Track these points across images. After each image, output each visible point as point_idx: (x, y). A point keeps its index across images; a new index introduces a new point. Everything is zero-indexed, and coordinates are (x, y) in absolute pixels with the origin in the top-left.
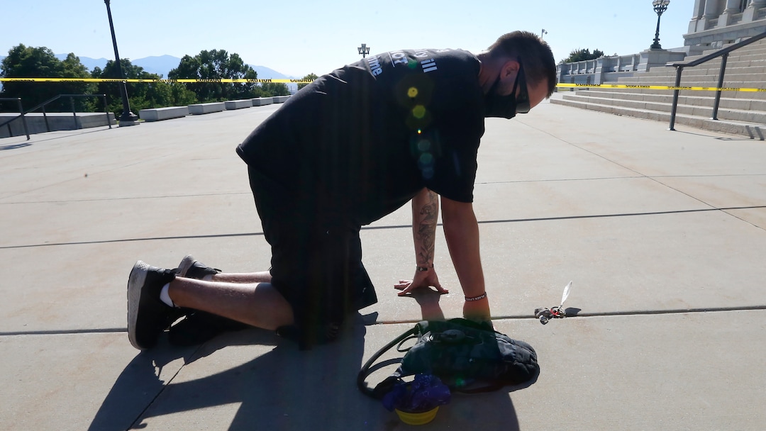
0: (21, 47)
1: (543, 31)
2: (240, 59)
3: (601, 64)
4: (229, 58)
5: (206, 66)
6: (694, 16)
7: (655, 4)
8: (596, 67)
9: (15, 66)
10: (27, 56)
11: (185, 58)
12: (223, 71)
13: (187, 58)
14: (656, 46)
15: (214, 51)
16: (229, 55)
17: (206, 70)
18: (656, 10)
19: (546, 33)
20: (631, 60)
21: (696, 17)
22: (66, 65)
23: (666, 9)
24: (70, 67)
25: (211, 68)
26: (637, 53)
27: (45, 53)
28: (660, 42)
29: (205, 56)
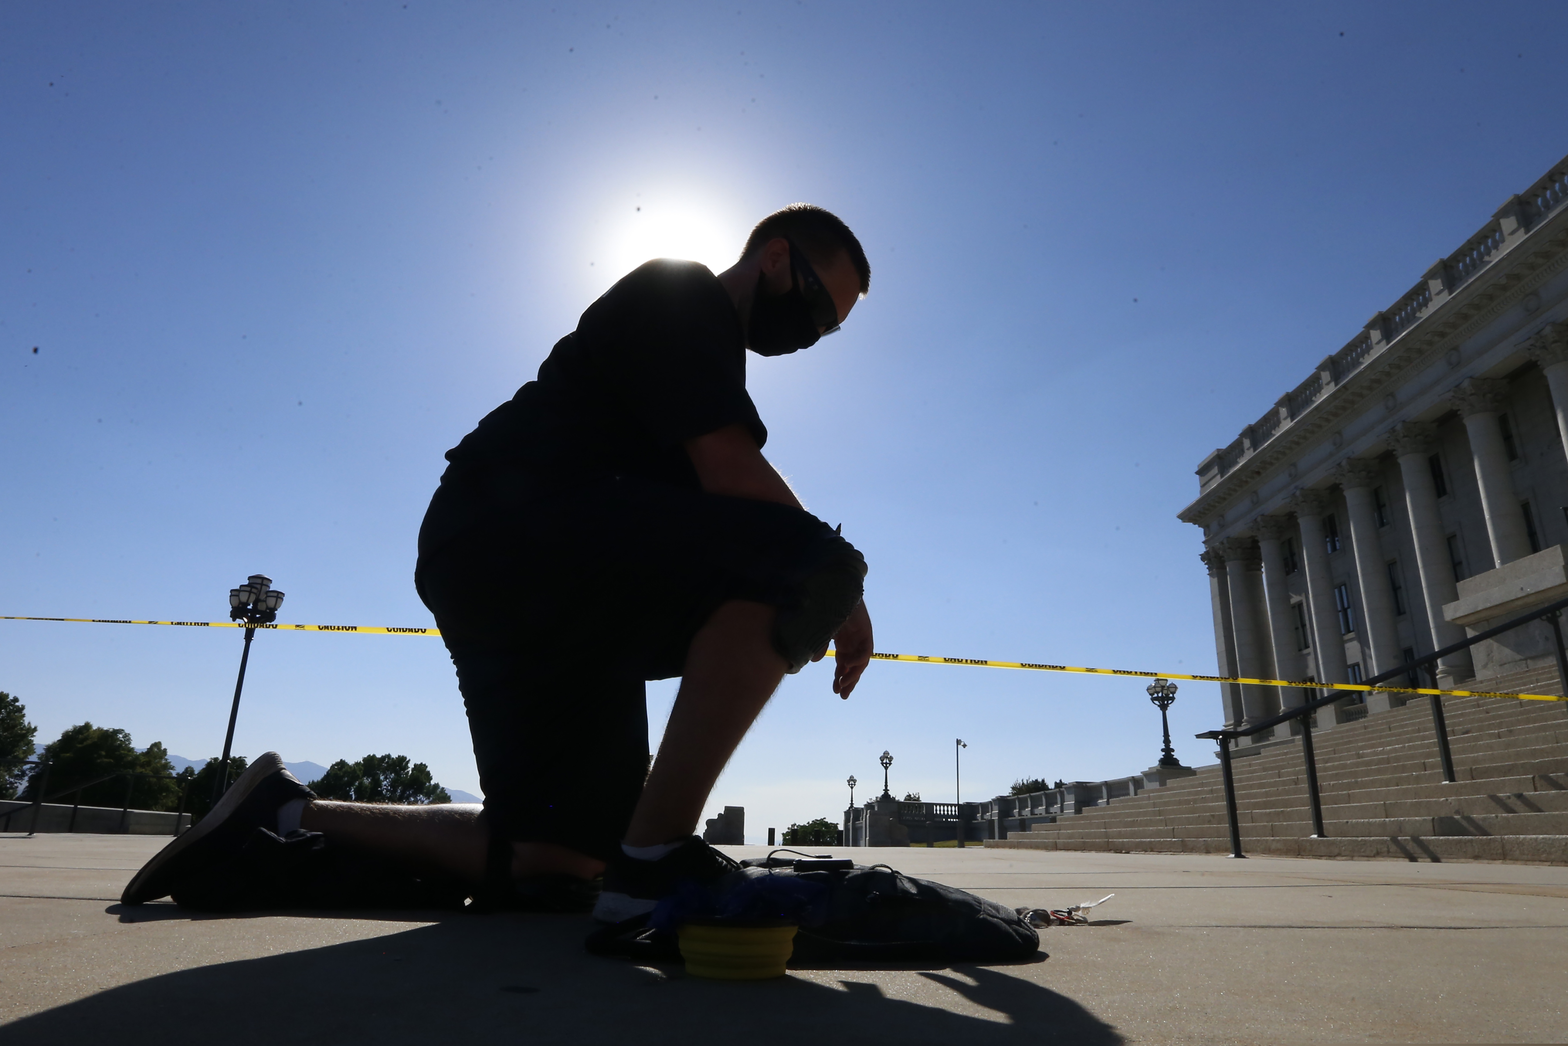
0: (87, 726)
1: (958, 742)
2: (428, 773)
3: (1072, 797)
4: (410, 769)
5: (367, 781)
6: (1226, 720)
7: (1151, 691)
8: (1063, 801)
9: (62, 755)
10: (89, 742)
11: (337, 764)
12: (394, 791)
13: (342, 764)
14: (1169, 761)
15: (389, 756)
16: (411, 766)
17: (366, 787)
18: (1157, 702)
19: (965, 746)
20: (1128, 788)
21: (1232, 722)
22: (143, 759)
23: (1173, 699)
24: (148, 763)
25: (377, 783)
26: (1137, 773)
27: (118, 739)
28: (1176, 755)
29: (371, 764)
